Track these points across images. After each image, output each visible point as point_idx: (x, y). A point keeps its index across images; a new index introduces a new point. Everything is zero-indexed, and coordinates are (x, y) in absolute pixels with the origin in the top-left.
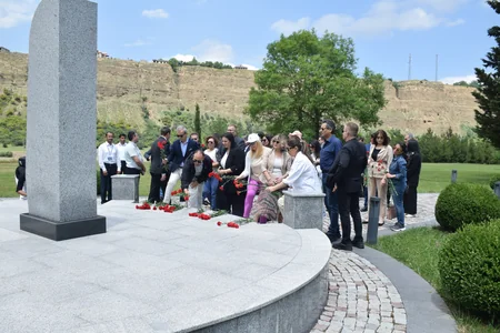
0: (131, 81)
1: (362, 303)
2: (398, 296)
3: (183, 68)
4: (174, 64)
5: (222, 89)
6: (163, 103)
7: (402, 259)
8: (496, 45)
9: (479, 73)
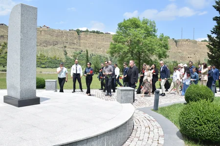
0: (59, 39)
1: (146, 135)
2: (163, 132)
3: (82, 33)
4: (78, 32)
5: (99, 42)
6: (73, 48)
7: (167, 117)
8: (216, 25)
9: (209, 36)
